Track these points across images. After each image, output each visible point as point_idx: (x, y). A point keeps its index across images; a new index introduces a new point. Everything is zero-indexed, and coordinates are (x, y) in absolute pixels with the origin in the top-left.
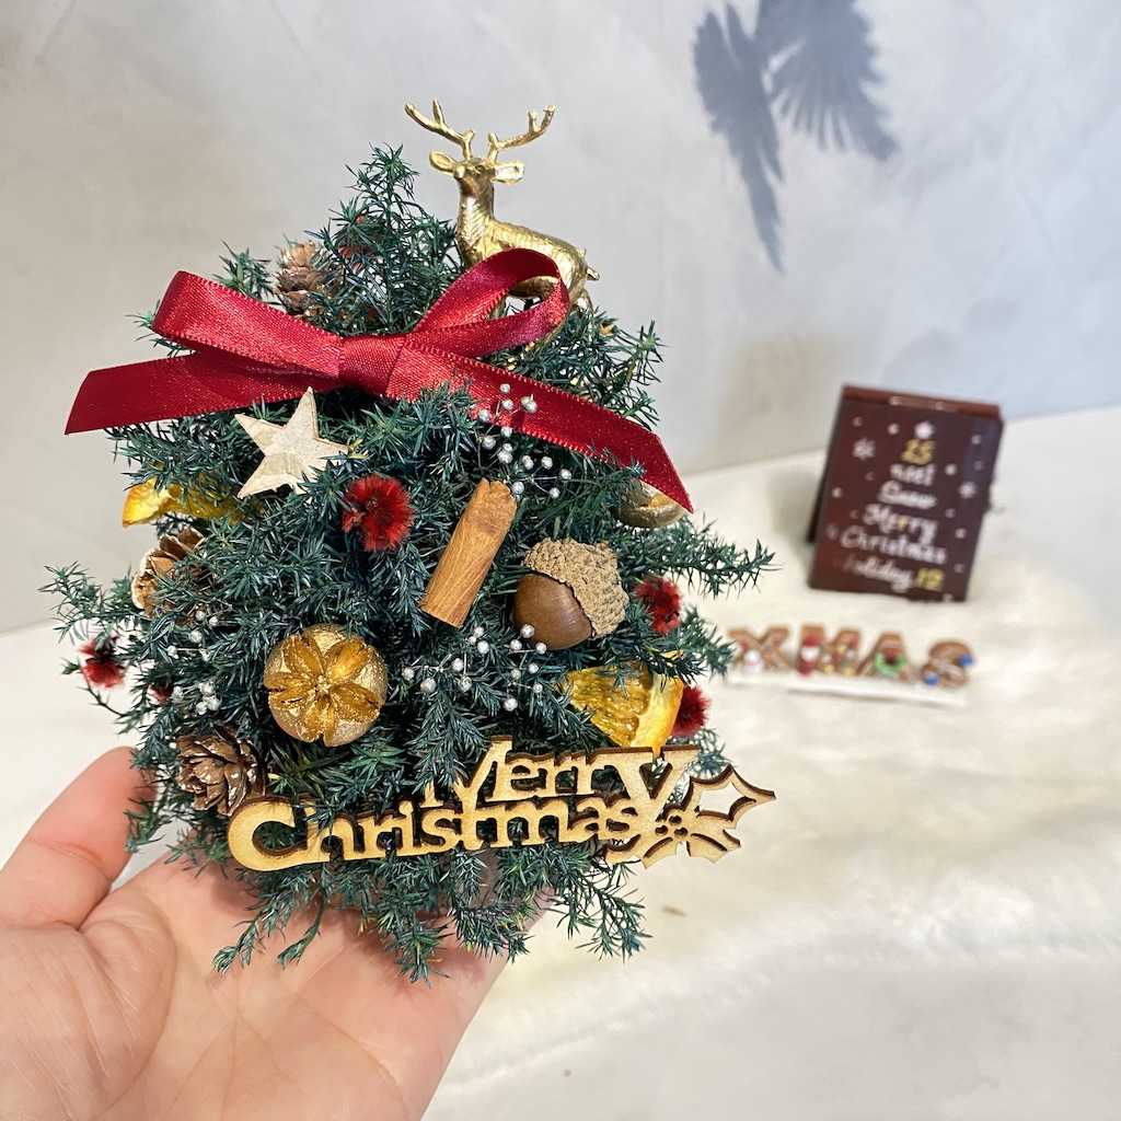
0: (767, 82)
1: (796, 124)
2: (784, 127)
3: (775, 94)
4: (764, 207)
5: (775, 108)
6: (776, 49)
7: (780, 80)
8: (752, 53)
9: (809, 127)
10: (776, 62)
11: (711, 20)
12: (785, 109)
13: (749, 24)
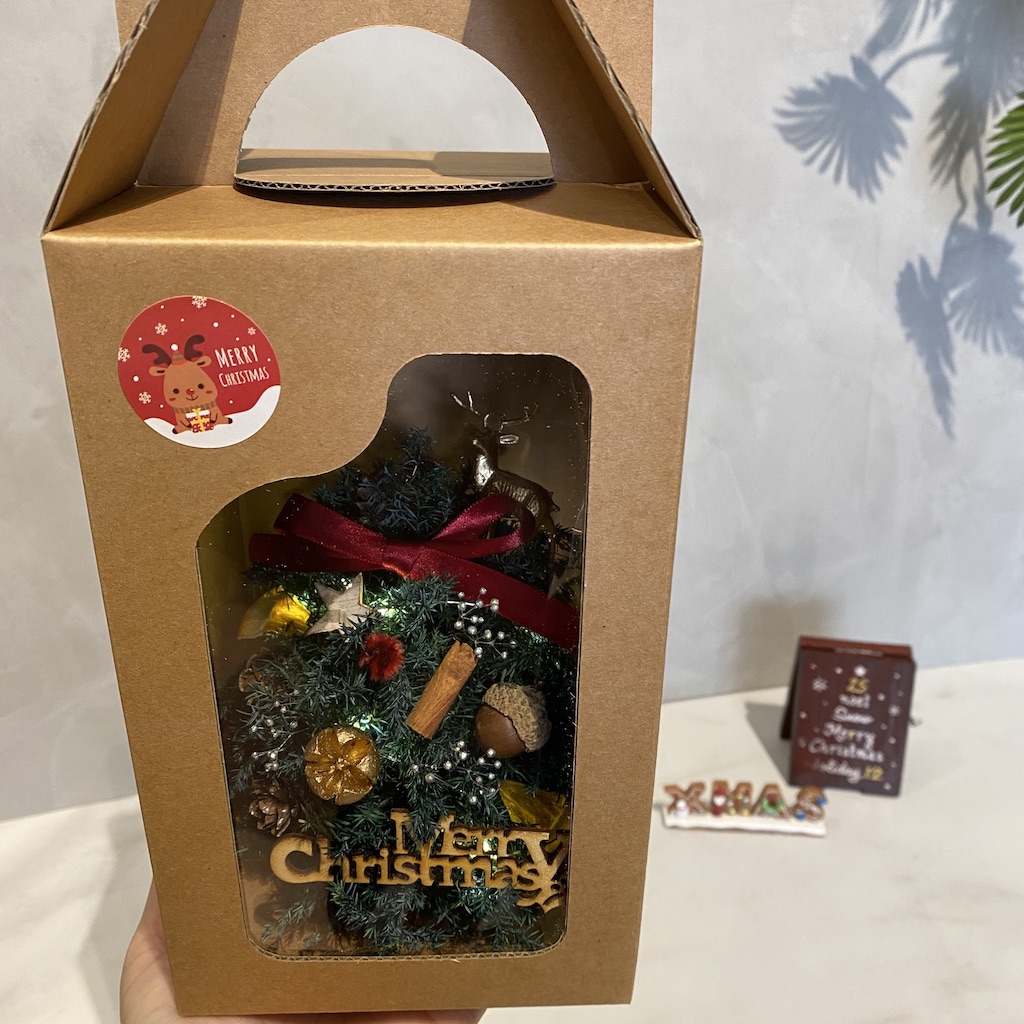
0: (946, 308)
1: (966, 336)
2: (957, 338)
3: (952, 315)
4: (941, 391)
5: (952, 324)
6: (954, 285)
7: (955, 305)
8: (938, 288)
9: (975, 339)
10: (953, 294)
11: (909, 267)
12: (959, 325)
13: (935, 270)
